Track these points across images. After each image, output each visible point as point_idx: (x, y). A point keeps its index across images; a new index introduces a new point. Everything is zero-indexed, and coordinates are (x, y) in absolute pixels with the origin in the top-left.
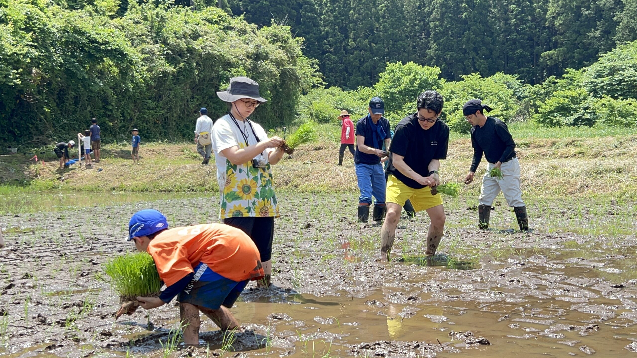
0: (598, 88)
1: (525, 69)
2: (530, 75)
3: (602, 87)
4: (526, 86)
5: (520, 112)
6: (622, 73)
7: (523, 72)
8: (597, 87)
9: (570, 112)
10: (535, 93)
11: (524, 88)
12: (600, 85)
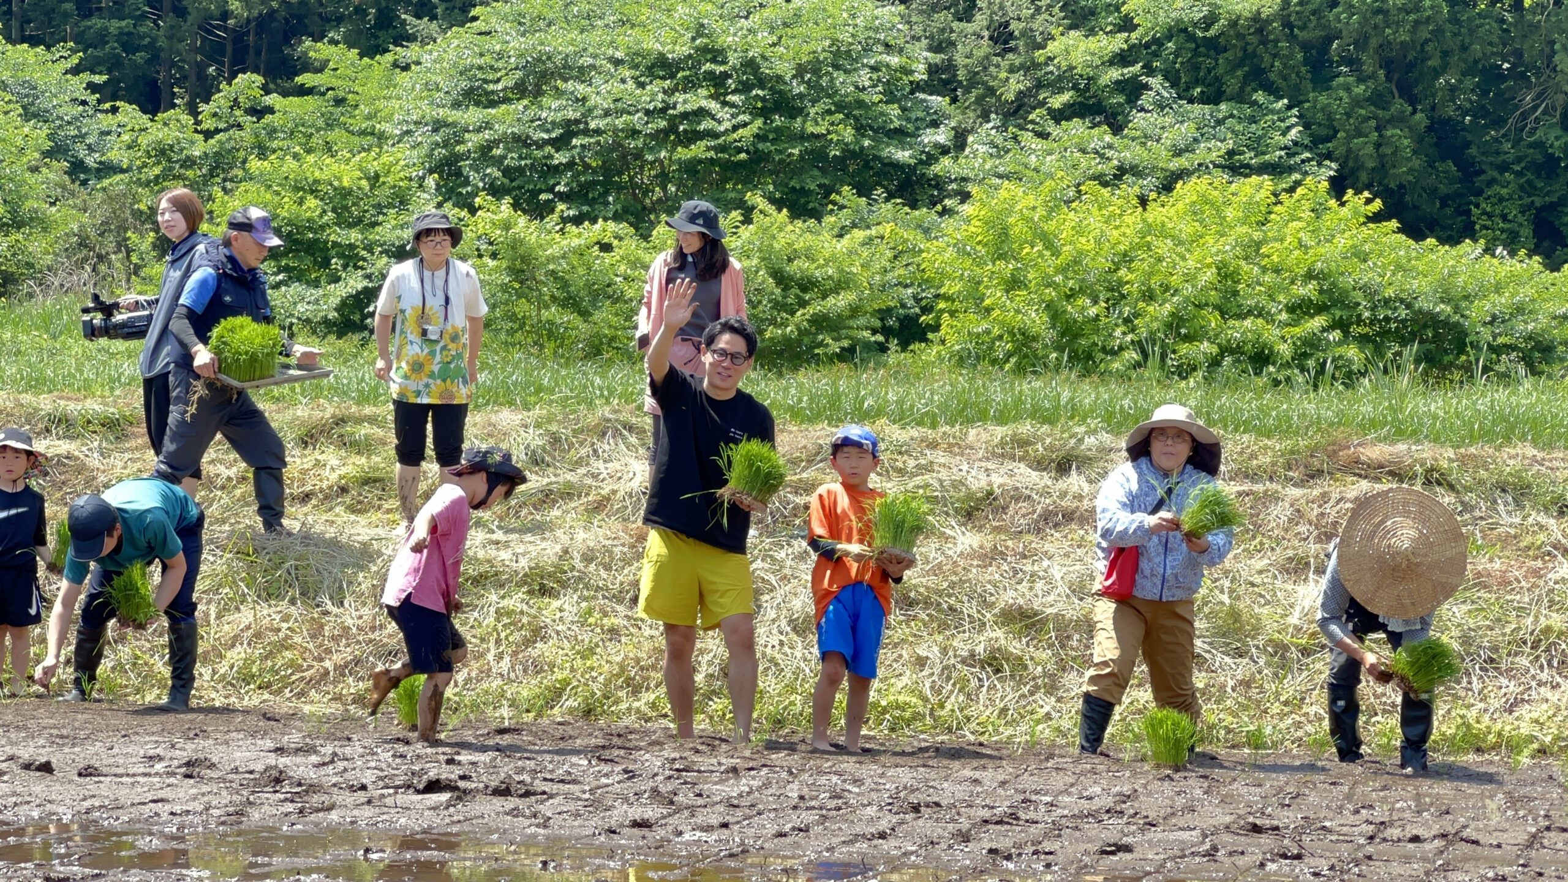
0: (466, 155)
1: (114, 26)
2: (140, 57)
3: (485, 150)
4: (114, 110)
5: (83, 244)
6: (581, 89)
7: (102, 38)
8: (460, 149)
9: (326, 263)
10: (162, 152)
11: (107, 121)
12: (473, 141)
